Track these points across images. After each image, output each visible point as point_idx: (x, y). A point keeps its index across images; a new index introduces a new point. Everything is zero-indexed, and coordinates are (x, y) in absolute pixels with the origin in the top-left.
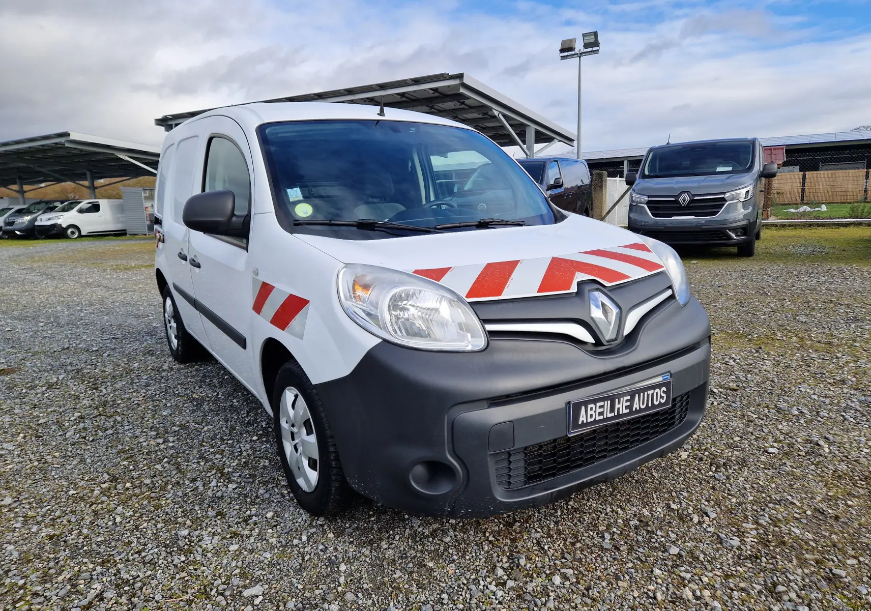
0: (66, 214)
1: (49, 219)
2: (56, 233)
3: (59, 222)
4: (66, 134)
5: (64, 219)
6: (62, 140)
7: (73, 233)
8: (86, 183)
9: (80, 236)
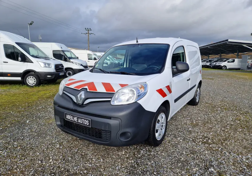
0: (224, 63)
1: (219, 64)
2: (220, 68)
3: (221, 65)
4: (227, 40)
5: (223, 64)
6: (226, 42)
7: (224, 68)
8: (236, 54)
9: (226, 69)
